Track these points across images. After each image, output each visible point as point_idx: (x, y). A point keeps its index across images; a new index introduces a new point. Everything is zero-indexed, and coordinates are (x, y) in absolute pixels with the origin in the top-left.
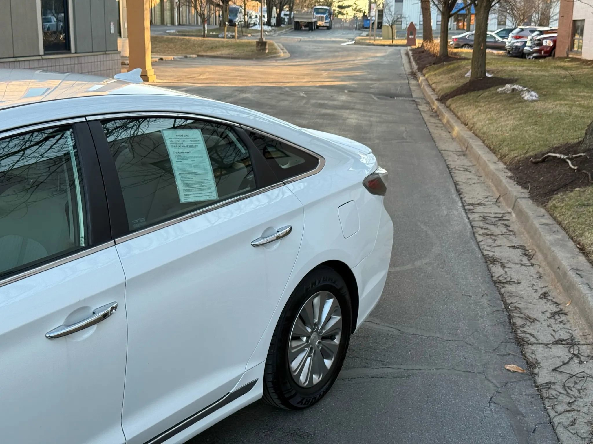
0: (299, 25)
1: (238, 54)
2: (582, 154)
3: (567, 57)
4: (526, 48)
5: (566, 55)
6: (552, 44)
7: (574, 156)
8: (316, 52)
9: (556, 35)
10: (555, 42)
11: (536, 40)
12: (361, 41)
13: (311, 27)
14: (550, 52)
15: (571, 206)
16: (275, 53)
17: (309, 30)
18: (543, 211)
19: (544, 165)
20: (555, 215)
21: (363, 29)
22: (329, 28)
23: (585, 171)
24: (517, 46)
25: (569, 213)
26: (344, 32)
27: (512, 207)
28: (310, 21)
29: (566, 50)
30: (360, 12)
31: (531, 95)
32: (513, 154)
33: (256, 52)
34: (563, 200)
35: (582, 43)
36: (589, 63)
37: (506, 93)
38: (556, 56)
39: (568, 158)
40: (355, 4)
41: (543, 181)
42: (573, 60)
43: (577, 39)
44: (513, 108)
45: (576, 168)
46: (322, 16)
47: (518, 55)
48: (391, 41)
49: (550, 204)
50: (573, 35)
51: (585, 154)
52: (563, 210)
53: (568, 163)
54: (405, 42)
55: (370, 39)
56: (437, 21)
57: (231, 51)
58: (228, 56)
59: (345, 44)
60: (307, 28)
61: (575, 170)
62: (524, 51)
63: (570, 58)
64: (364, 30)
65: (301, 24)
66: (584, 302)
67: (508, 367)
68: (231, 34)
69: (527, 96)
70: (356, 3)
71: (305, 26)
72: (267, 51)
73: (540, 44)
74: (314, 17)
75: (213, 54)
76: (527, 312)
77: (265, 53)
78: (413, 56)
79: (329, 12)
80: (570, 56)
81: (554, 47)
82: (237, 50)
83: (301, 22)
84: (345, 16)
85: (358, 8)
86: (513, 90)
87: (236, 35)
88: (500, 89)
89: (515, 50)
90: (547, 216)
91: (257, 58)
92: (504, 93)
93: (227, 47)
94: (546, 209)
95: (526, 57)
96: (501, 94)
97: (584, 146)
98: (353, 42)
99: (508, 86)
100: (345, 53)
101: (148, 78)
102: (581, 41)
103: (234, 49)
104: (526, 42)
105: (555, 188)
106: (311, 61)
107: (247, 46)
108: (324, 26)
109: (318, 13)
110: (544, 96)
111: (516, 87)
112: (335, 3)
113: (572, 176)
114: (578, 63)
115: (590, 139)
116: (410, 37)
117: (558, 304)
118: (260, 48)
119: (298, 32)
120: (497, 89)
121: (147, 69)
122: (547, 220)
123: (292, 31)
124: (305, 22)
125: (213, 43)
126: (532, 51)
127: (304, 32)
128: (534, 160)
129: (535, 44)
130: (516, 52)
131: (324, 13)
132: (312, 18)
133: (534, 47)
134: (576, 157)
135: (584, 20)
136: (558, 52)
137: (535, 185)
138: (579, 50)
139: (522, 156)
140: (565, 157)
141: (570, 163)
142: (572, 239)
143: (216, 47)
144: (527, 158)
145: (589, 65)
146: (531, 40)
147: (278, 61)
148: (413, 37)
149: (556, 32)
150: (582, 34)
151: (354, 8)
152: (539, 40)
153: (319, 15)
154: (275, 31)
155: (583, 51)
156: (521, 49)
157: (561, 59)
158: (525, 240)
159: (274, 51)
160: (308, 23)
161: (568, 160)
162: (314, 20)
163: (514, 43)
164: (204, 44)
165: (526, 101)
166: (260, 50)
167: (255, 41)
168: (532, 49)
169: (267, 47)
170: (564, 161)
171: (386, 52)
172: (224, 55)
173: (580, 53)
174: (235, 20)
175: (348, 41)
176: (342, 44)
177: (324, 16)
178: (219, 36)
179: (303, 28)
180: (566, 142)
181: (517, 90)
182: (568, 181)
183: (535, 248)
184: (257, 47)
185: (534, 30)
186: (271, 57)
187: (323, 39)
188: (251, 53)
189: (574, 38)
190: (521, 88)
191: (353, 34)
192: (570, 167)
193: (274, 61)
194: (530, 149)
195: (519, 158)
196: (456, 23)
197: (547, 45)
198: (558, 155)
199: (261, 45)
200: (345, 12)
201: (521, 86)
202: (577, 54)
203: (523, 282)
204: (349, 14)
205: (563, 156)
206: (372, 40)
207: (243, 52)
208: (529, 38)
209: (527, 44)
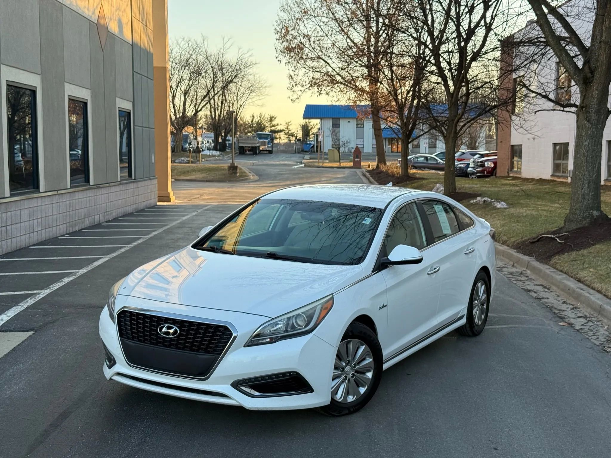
0: (244, 149)
1: (212, 177)
2: (566, 234)
3: (509, 176)
4: (469, 169)
5: (506, 175)
6: (493, 166)
7: (560, 235)
8: (282, 174)
9: (496, 157)
10: (495, 163)
11: (478, 162)
12: (310, 164)
13: (254, 151)
14: (492, 172)
15: (566, 262)
16: (246, 176)
17: (253, 154)
18: (548, 267)
19: (539, 243)
20: (557, 267)
21: (302, 153)
22: (270, 152)
23: (568, 244)
24: (460, 167)
25: (566, 265)
26: (287, 156)
27: (526, 267)
28: (254, 145)
29: (507, 170)
30: (293, 136)
31: (502, 205)
32: (513, 240)
33: (228, 175)
34: (559, 260)
35: (521, 165)
36: (530, 180)
37: (479, 204)
38: (497, 175)
39: (557, 237)
40: (287, 128)
41: (541, 252)
42: (514, 178)
43: (516, 161)
44: (494, 213)
45: (563, 242)
46: (265, 140)
47: (462, 175)
48: (339, 164)
49: (552, 262)
50: (512, 158)
51: (567, 234)
52: (562, 264)
53: (556, 240)
54: (351, 164)
55: (319, 163)
56: (372, 145)
57: (204, 175)
58: (203, 179)
59: (296, 167)
60: (252, 153)
61: (562, 243)
62: (468, 171)
63: (511, 177)
64: (305, 153)
65: (245, 148)
66: (589, 300)
67: (560, 324)
68: (187, 159)
69: (499, 205)
70: (289, 127)
71: (249, 151)
72: (238, 175)
73: (482, 165)
74: (257, 142)
75: (188, 178)
76: (558, 308)
77: (237, 176)
78: (371, 176)
79: (270, 137)
80: (511, 175)
81: (495, 168)
82: (209, 174)
83: (245, 147)
84: (278, 140)
85: (290, 132)
86: (485, 201)
87: (191, 160)
88: (472, 201)
89: (459, 171)
90: (551, 268)
91: (230, 181)
92: (476, 204)
93: (199, 171)
94: (550, 266)
95: (470, 176)
96: (474, 204)
97: (565, 230)
98: (303, 165)
99: (479, 198)
100: (309, 175)
101: (170, 199)
102: (520, 163)
103: (206, 173)
104: (469, 164)
105: (552, 254)
106: (281, 183)
107: (217, 170)
108: (266, 151)
109: (260, 138)
110: (511, 205)
111: (486, 199)
112: (268, 128)
113: (561, 247)
114: (520, 181)
115: (568, 225)
116: (356, 160)
117: (573, 305)
118: (232, 172)
119: (243, 156)
120: (469, 201)
121: (169, 191)
122: (552, 270)
123: (237, 155)
124: (249, 147)
125: (184, 168)
126: (475, 171)
127: (250, 156)
128: (531, 241)
129: (477, 165)
130: (461, 172)
131: (266, 138)
132: (256, 143)
133: (477, 168)
134: (561, 236)
135: (521, 145)
136: (499, 172)
137: (538, 254)
138: (519, 170)
139: (520, 240)
140: (554, 236)
141: (558, 240)
142: (572, 277)
143: (188, 172)
144: (523, 241)
145: (530, 182)
146: (473, 162)
147: (251, 183)
148: (359, 160)
149: (496, 155)
150: (520, 157)
151: (286, 132)
152: (481, 162)
153: (262, 140)
154: (223, 156)
155: (522, 171)
156: (464, 170)
157: (503, 177)
158: (541, 281)
159: (244, 174)
160: (252, 147)
161: (556, 238)
162: (258, 145)
163: (458, 165)
164: (175, 169)
165: (499, 209)
166: (231, 174)
167: (227, 165)
168: (475, 170)
169: (238, 171)
170: (554, 239)
171: (344, 174)
172: (198, 179)
173: (520, 173)
174: (185, 146)
175: (298, 165)
176: (294, 167)
177: (267, 141)
178: (176, 161)
179: (248, 152)
180: (547, 230)
181: (487, 201)
182: (559, 250)
183: (549, 284)
184: (229, 170)
185: (476, 153)
186: (243, 180)
187: (272, 162)
188: (223, 177)
189: (513, 160)
190: (489, 200)
191: (296, 157)
192: (559, 242)
193: (247, 183)
194: (524, 236)
195: (517, 241)
196: (390, 146)
197: (489, 166)
198: (549, 236)
199: (233, 169)
200: (278, 136)
201: (489, 198)
202: (517, 174)
203: (550, 298)
204: (282, 138)
205: (552, 236)
206: (321, 163)
207: (216, 176)
208: (472, 160)
209: (470, 166)
